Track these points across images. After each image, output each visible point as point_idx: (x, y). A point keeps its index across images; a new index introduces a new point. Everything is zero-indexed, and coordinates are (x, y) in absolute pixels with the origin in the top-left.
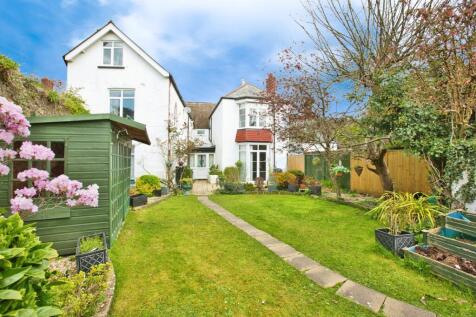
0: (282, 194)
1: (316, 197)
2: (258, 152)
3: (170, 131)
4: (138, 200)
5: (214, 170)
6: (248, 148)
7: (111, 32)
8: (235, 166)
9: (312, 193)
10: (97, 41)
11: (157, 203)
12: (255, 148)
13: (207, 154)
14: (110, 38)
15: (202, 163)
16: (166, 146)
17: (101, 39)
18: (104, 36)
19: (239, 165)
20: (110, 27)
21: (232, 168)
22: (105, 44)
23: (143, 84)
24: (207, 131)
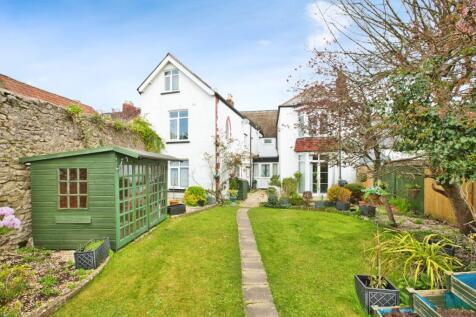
0: (329, 211)
1: (366, 218)
2: (319, 161)
3: (217, 145)
4: (177, 209)
5: (275, 180)
6: (307, 158)
7: (169, 63)
8: (293, 177)
9: (362, 213)
10: (160, 72)
11: (197, 212)
12: (315, 158)
13: (271, 164)
14: (169, 68)
15: (266, 173)
16: (213, 159)
17: (162, 70)
18: (165, 66)
19: (299, 176)
20: (169, 58)
21: (290, 179)
22: (166, 74)
23: (194, 105)
24: (273, 140)
